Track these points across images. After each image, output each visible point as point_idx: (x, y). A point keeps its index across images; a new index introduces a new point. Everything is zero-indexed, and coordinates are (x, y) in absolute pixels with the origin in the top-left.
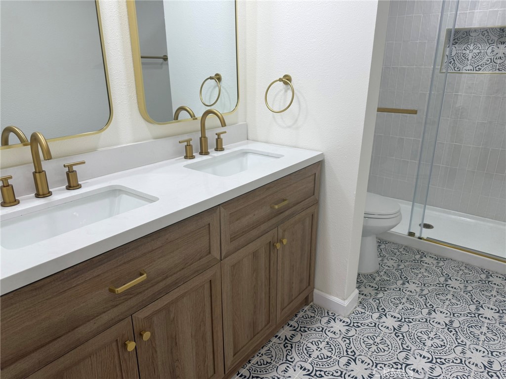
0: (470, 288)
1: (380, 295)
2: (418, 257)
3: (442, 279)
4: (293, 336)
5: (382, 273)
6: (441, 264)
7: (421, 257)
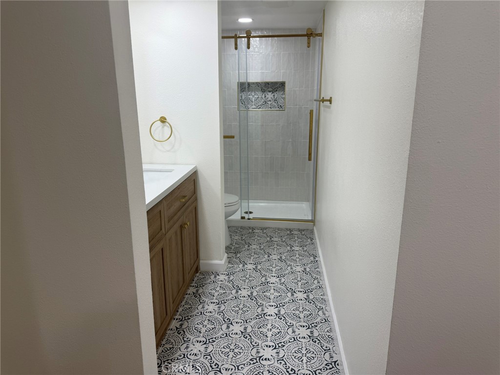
0: (284, 240)
1: (238, 255)
2: (250, 231)
3: (268, 239)
4: (197, 291)
5: (234, 244)
6: (265, 231)
7: (253, 230)
